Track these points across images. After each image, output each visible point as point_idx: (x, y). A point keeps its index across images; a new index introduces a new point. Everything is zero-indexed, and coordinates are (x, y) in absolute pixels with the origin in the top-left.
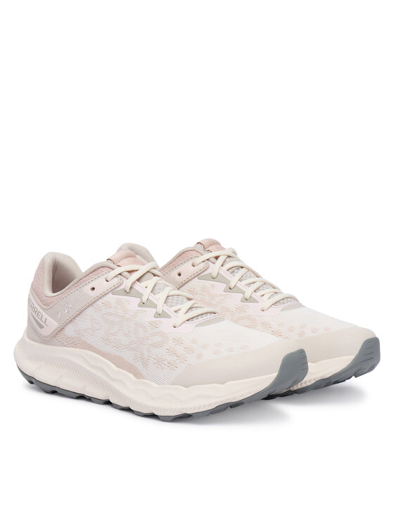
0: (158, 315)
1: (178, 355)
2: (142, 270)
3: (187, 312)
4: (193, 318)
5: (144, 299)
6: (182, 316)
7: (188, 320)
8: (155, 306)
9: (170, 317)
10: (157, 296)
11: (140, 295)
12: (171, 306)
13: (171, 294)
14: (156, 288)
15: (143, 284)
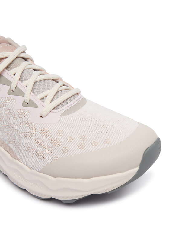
0: (27, 104)
1: (45, 146)
2: (11, 56)
3: (52, 101)
4: (59, 105)
5: (13, 87)
6: (48, 105)
7: (54, 109)
8: (22, 94)
9: (36, 106)
10: (25, 83)
11: (9, 83)
12: (39, 93)
13: (38, 79)
14: (24, 75)
15: (12, 71)
